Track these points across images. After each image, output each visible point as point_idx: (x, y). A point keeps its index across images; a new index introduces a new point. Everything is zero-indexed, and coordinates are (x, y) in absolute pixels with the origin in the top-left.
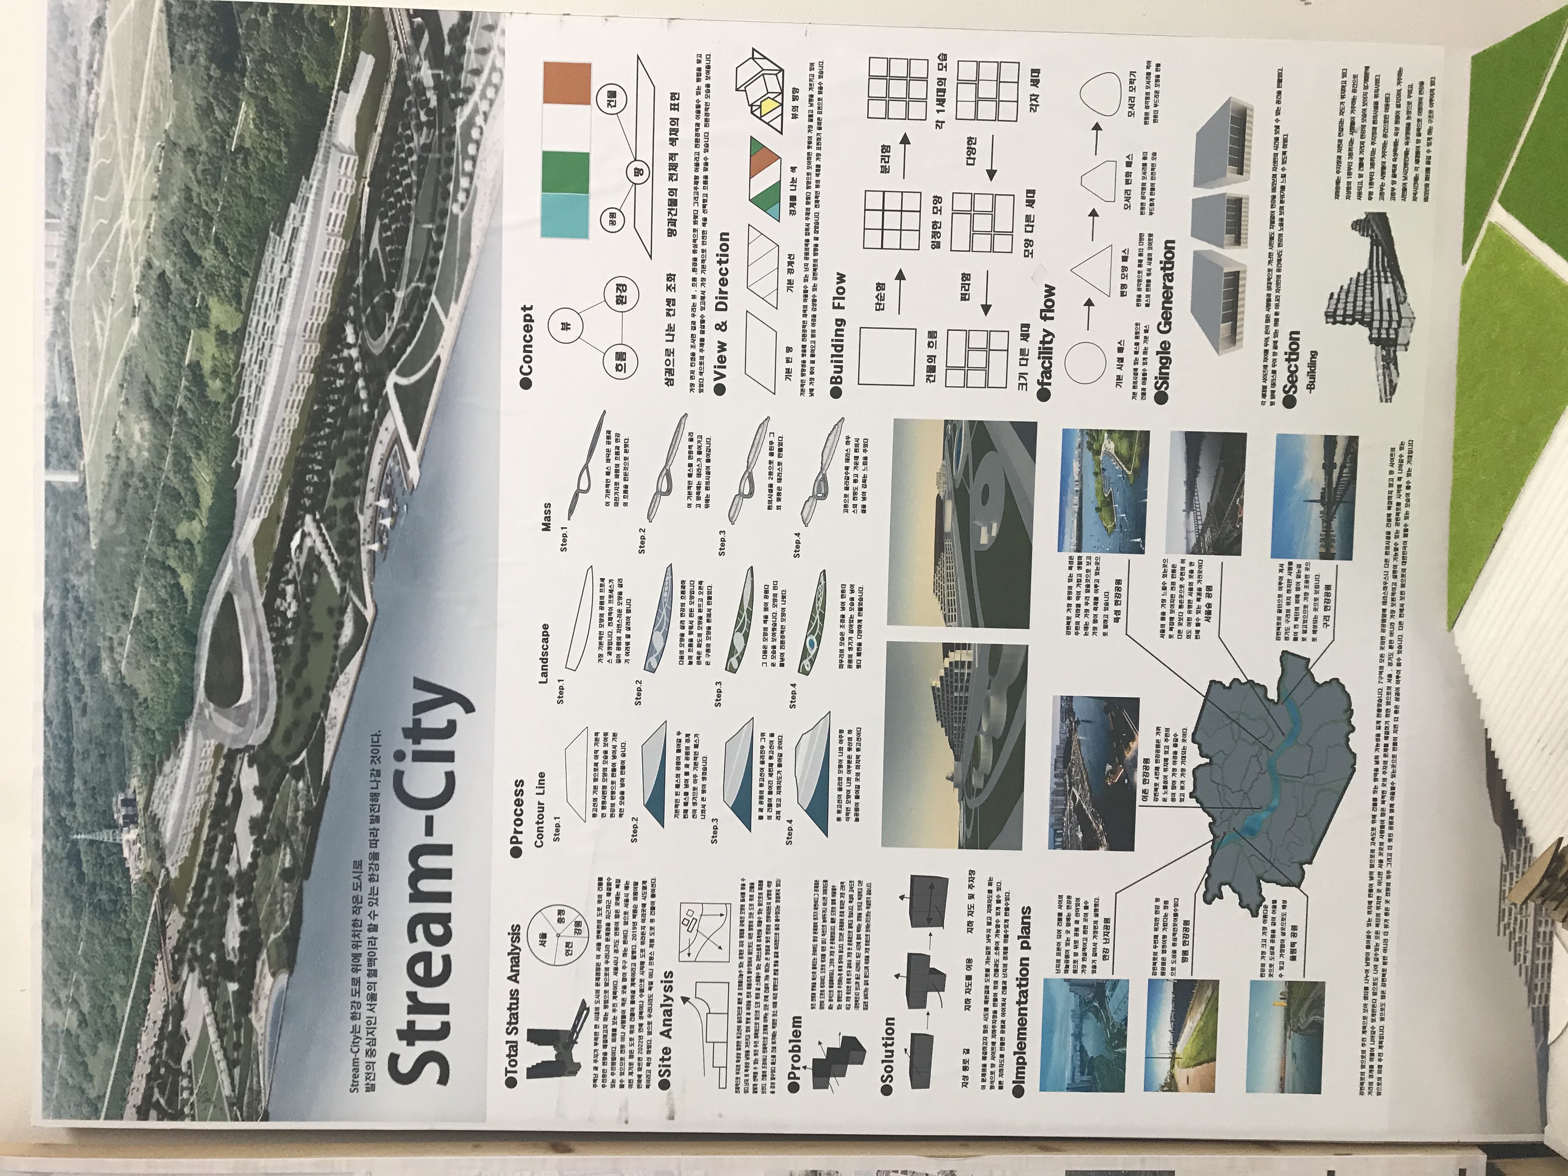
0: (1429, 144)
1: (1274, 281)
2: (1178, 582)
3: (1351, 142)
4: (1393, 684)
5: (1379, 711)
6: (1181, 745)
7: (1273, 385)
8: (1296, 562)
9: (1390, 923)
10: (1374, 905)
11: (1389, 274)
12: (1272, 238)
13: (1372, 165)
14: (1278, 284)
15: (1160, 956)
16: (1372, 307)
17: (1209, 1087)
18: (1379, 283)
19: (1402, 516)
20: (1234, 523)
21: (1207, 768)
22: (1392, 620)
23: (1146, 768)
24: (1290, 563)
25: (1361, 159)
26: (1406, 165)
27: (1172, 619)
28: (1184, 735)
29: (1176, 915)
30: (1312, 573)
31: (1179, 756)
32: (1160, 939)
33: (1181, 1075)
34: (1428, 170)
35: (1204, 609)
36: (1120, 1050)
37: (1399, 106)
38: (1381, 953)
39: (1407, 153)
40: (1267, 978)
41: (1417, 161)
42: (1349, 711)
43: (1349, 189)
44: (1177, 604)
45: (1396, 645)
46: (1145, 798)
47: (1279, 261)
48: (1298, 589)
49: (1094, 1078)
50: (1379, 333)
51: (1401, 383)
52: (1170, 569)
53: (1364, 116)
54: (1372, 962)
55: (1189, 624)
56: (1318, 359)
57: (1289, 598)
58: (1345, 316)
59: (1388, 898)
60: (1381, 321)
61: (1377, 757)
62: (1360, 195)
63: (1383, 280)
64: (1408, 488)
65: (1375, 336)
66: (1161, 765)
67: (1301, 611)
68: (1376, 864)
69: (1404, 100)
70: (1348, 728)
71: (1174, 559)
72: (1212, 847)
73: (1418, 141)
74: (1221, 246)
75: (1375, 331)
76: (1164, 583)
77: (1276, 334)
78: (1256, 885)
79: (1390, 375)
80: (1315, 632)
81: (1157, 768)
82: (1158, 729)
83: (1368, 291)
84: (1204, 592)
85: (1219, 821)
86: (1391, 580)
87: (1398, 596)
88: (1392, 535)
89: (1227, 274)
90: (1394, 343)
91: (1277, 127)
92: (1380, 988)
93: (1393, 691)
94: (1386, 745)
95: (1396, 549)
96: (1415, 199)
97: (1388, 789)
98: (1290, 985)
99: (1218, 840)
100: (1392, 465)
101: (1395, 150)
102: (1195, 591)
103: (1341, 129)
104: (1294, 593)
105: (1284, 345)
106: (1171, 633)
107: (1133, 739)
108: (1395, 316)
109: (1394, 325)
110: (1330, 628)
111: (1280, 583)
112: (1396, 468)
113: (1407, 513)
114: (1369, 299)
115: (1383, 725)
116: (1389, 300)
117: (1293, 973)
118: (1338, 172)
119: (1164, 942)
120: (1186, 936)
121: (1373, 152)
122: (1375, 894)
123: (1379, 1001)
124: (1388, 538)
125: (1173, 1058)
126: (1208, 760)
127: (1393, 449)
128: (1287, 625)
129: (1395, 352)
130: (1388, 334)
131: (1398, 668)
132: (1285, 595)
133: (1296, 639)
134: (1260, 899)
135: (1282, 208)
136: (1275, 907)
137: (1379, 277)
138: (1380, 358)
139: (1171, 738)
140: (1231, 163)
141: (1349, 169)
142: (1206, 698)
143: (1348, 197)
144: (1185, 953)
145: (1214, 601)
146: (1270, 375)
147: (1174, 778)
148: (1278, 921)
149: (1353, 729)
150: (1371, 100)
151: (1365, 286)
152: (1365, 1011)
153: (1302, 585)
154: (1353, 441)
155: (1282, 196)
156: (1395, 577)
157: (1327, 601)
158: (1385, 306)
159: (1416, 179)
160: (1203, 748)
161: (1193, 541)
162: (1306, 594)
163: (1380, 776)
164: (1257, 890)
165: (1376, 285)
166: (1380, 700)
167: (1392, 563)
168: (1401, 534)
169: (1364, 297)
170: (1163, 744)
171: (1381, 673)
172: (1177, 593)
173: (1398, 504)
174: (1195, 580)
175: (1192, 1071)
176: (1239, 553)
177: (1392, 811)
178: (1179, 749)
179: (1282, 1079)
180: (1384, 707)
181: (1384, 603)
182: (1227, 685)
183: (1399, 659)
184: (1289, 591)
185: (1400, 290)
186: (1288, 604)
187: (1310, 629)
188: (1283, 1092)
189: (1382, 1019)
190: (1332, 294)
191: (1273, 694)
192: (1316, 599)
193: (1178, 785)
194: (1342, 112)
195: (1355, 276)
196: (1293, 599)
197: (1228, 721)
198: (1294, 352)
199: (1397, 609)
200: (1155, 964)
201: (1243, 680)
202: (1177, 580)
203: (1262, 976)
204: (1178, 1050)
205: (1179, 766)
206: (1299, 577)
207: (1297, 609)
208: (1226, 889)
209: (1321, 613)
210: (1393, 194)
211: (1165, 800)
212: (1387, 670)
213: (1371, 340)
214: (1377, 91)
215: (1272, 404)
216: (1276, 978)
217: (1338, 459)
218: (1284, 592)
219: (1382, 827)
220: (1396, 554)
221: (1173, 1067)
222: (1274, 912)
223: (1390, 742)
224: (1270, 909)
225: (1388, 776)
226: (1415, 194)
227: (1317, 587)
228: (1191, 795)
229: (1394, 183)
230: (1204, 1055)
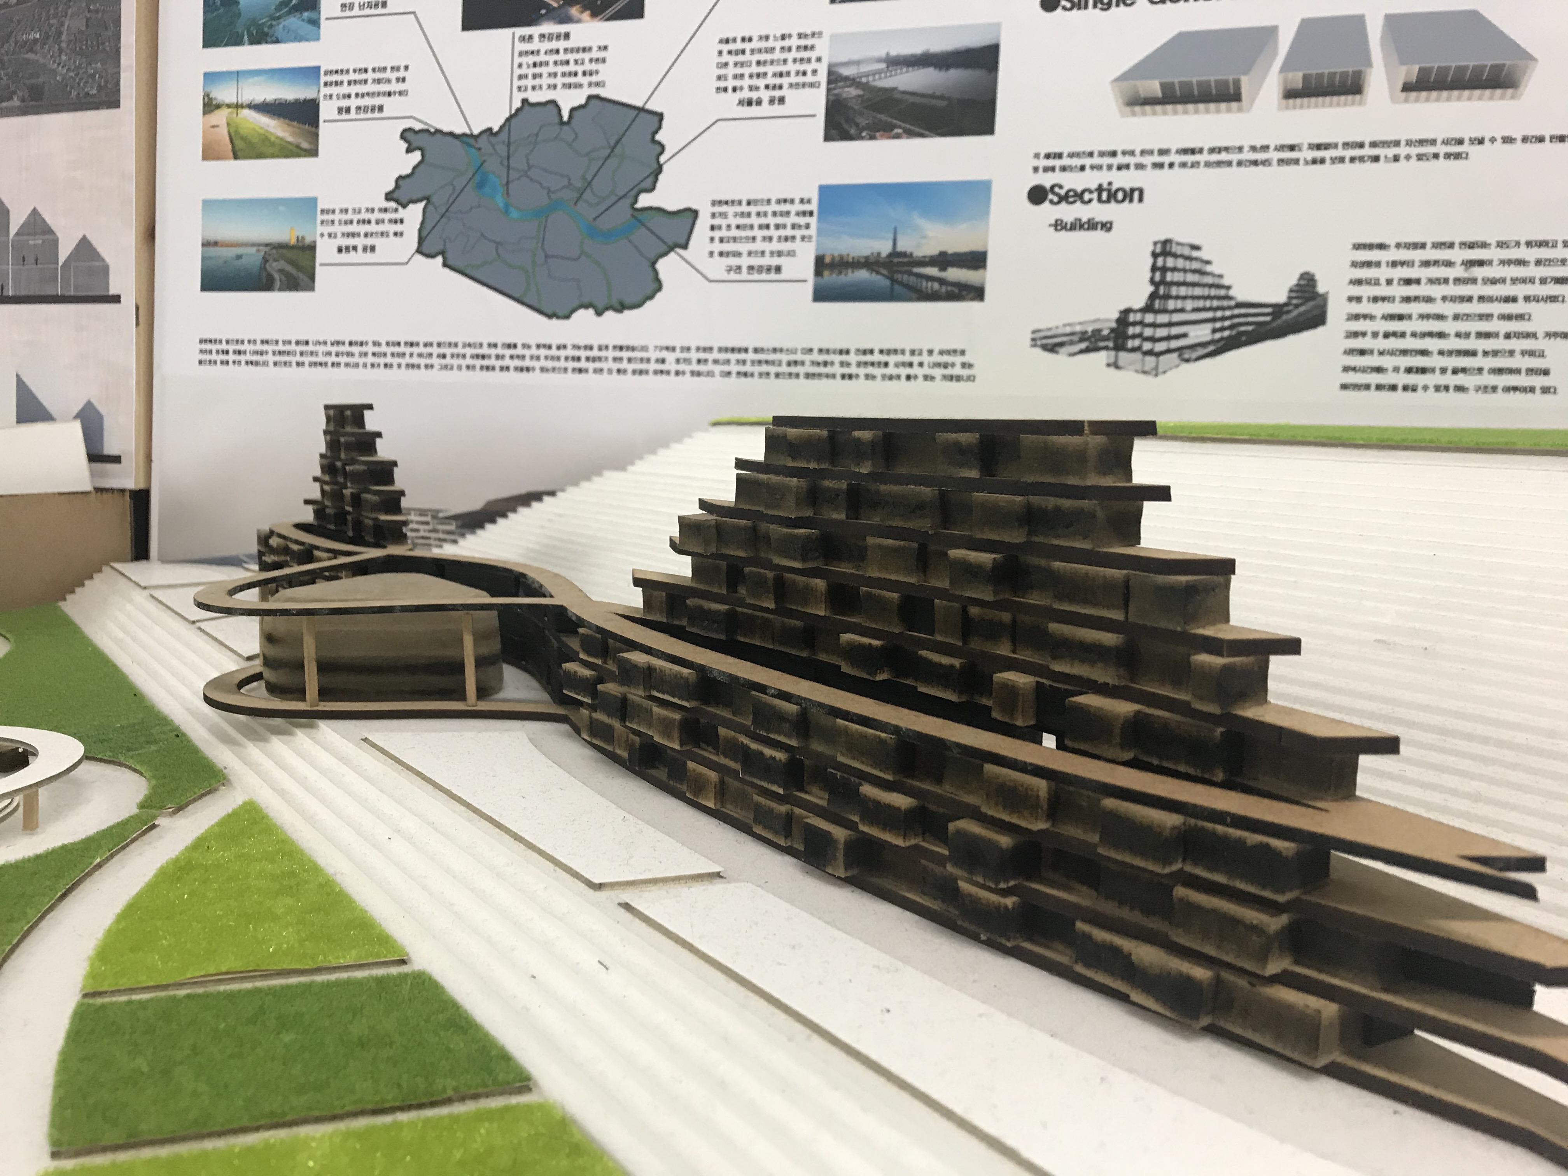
0: (1437, 388)
1: (1224, 156)
2: (790, 56)
3: (1449, 264)
4: (653, 366)
5: (621, 348)
6: (585, 80)
7: (1064, 169)
8: (813, 221)
9: (376, 370)
10: (396, 349)
11: (1226, 333)
12: (1292, 148)
13: (1407, 299)
14: (1219, 164)
15: (345, 78)
16: (1175, 311)
17: (210, 153)
18: (1214, 320)
19: (870, 370)
20: (867, 128)
21: (557, 120)
22: (733, 362)
23: (558, 37)
24: (811, 214)
25: (1418, 281)
26: (1404, 352)
27: (743, 52)
28: (597, 84)
29: (389, 94)
30: (797, 246)
31: (572, 80)
32: (363, 76)
33: (220, 117)
34: (1393, 388)
35: (754, 95)
36: (246, 37)
37: (1508, 336)
38: (343, 360)
39: (1424, 353)
40: (320, 217)
41: (1409, 370)
42: (621, 308)
43: (1368, 264)
44: (762, 57)
45: (702, 368)
46: (523, 39)
47: (1255, 163)
48: (777, 227)
50: (1135, 324)
51: (1061, 359)
52: (809, 42)
53: (1494, 282)
54: (334, 349)
55: (735, 77)
56: (1099, 234)
57: (765, 214)
58: (1164, 270)
59: (403, 366)
60: (1154, 325)
61: (565, 347)
62: (1359, 282)
63: (1218, 325)
64: (908, 377)
65: (1132, 318)
66: (562, 56)
67: (749, 233)
68: (442, 351)
69: (1517, 345)
70: (600, 305)
71: (822, 48)
72: (464, 135)
73: (1443, 371)
74: (1284, 69)
75: (1138, 317)
76: (790, 36)
77: (1140, 167)
78: (419, 196)
79: (1072, 343)
80: (721, 254)
81: (557, 51)
82: (605, 48)
83: (1200, 304)
84: (777, 93)
85: (492, 139)
86: (785, 358)
87: (765, 368)
88: (844, 358)
89: (1237, 84)
90: (1119, 347)
91: (1481, 141)
92: (307, 360)
93: (643, 366)
94: (579, 359)
95: (825, 364)
96: (1346, 369)
97: (527, 363)
98: (312, 248)
99: (472, 141)
100: (941, 353)
101: (1430, 334)
102: (778, 81)
103: (1471, 246)
104: (772, 221)
105: (1123, 180)
106: (725, 53)
107: (594, 15)
108: (1160, 347)
109: (1147, 346)
110: (726, 276)
111: (785, 201)
112: (937, 358)
113: (873, 377)
114: (1189, 305)
115: (603, 354)
116: (1185, 335)
117: (325, 251)
118: (1398, 246)
119: (360, 82)
120: (366, 109)
121: (1429, 300)
122: (408, 350)
123: (293, 359)
124: (841, 352)
125: (238, 106)
126: (565, 118)
127: (963, 353)
128: (730, 214)
129: (1106, 348)
130: (1134, 337)
131: (673, 373)
132: (770, 209)
133: (713, 228)
134: (404, 201)
135: (1342, 160)
136: (396, 222)
137: (1223, 319)
138: (1097, 326)
139: (594, 67)
140: (1424, 73)
141: (1403, 263)
142: (641, 110)
143: (1354, 264)
144: (348, 110)
145: (766, 109)
146: (1076, 162)
147: (545, 75)
148: (381, 228)
149: (599, 313)
150: (1520, 291)
151: (1211, 298)
152: (284, 342)
153: (782, 233)
154: (977, 293)
155: (1361, 159)
156: (789, 364)
157: (760, 269)
158: (1175, 331)
159: (1379, 370)
160: (581, 111)
161: (846, 72)
162: (770, 239)
163: (543, 352)
164: (414, 198)
165: (1209, 315)
166: (633, 349)
167: (807, 358)
168: (846, 370)
169: (1193, 298)
170: (587, 56)
171: (667, 348)
172: (777, 55)
173: (886, 364)
174: (793, 79)
175: (224, 131)
176: (828, 138)
177: (502, 369)
178: (580, 79)
179: (216, 244)
180: (625, 354)
181: (756, 351)
182: (658, 137)
183: (684, 373)
184: (775, 214)
185: (1201, 351)
186: (758, 214)
187: (726, 247)
188: (203, 245)
189: (275, 364)
190: (1196, 248)
191: (645, 200)
192: (763, 253)
193: (537, 82)
194: (1501, 245)
195: (1226, 282)
196: (763, 221)
197: (612, 142)
198: (1112, 196)
199: (748, 368)
200: (337, 72)
201: (662, 159)
202: (794, 54)
203: (322, 211)
204: (246, 112)
205: (560, 81)
206: (794, 226)
207: (751, 227)
208: (417, 156)
209: (745, 262)
210: (1355, 334)
211: (520, 66)
212: (670, 357)
213: (1127, 312)
214: (1537, 299)
215: (1036, 169)
216: (320, 229)
217: (954, 274)
218: (774, 207)
219: (483, 357)
220: (818, 364)
221: (229, 106)
222: (390, 221)
223: (583, 364)
224: (394, 216)
225: (543, 363)
226: (1354, 369)
227: (780, 254)
228: (525, 101)
229: (1375, 335)
230: (240, 144)
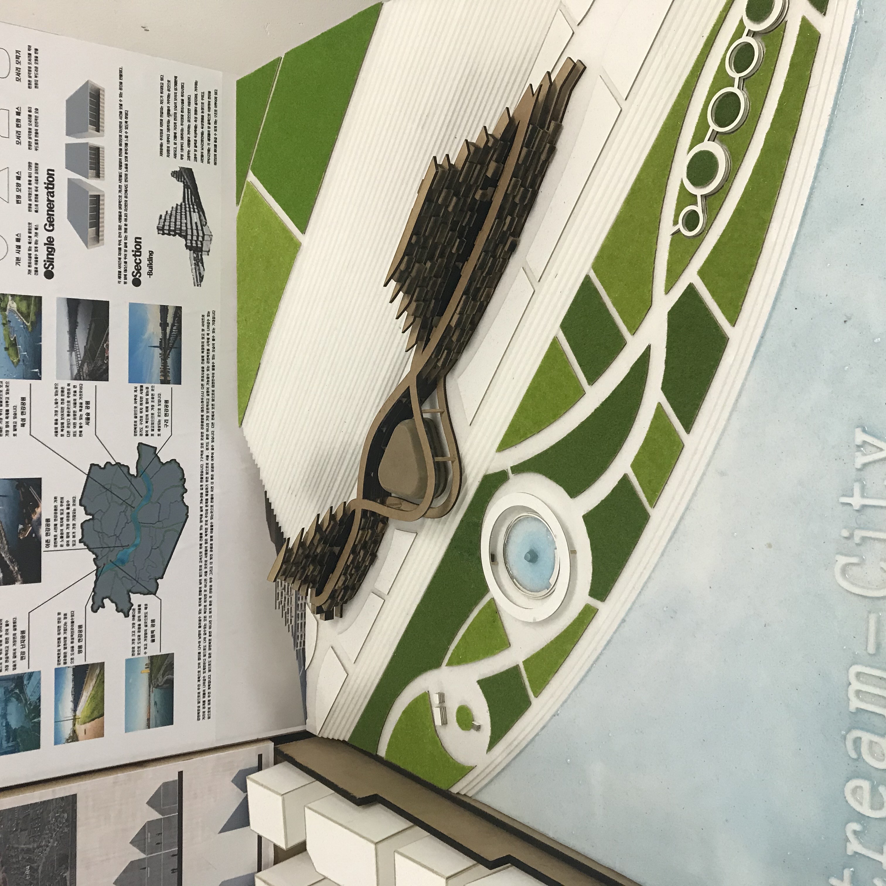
0: (216, 130)
1: (123, 203)
2: (66, 399)
3: (169, 122)
4: (210, 462)
5: (202, 478)
6: (72, 508)
7: (126, 271)
8: (145, 386)
9: (213, 610)
10: (203, 600)
11: (195, 207)
12: (120, 176)
13: (182, 138)
14: (126, 205)
15: (63, 651)
16: (186, 226)
17: (100, 733)
18: (190, 211)
19: (210, 357)
20: (103, 360)
21: (91, 522)
22: (207, 422)
23: (48, 525)
24: (142, 386)
25: (175, 133)
26: (202, 141)
27: (62, 423)
28: (74, 501)
29: (73, 622)
30: (156, 393)
31: (71, 515)
32: (62, 640)
33: (80, 729)
34: (215, 146)
35: (84, 417)
36: (36, 720)
37: (196, 104)
38: (208, 630)
39: (202, 134)
40: (136, 656)
41: (209, 140)
42: (183, 480)
43: (168, 151)
44: (66, 413)
45: (210, 437)
46: (48, 546)
47: (126, 191)
48: (147, 403)
49: (18, 743)
50: (191, 243)
51: (206, 274)
52: (60, 390)
53: (176, 107)
54: (202, 636)
55: (75, 427)
56: (154, 256)
57: (141, 409)
58: (169, 230)
59: (211, 595)
60: (192, 235)
61: (201, 507)
62: (175, 155)
63: (192, 210)
64: (214, 340)
65: (189, 244)
66: (58, 522)
67: (150, 416)
68: (203, 574)
69: (199, 101)
70: (182, 490)
71: (63, 384)
72: (96, 575)
73: (209, 127)
74: (87, 177)
75: (189, 241)
76: (56, 400)
77: (126, 238)
78: (127, 596)
79: (199, 269)
80: (159, 430)
81: (56, 525)
82: (55, 498)
83: (183, 216)
84: (84, 405)
85: (99, 558)
86: (206, 397)
87: (210, 407)
88: (205, 369)
89: (92, 196)
90: (201, 249)
91: (121, 105)
92: (208, 652)
93: (210, 466)
94: (207, 500)
95: (208, 378)
96: (209, 163)
97: (209, 527)
98: (152, 658)
99: (100, 569)
100: (203, 325)
101: (195, 131)
102: (78, 405)
103: (162, 113)
104: (145, 405)
105: (131, 246)
106: (62, 433)
107: (38, 506)
108: (201, 233)
109: (200, 239)
110: (169, 427)
111: (135, 399)
112: (205, 327)
113: (213, 356)
114: (184, 221)
115: (204, 487)
116: (196, 223)
117: (154, 650)
118: (161, 139)
119: (65, 641)
120: (80, 636)
121: (182, 130)
122: (203, 593)
123: (208, 660)
124: (203, 371)
125: (75, 719)
126: (91, 517)
127: (203, 316)
128: (141, 426)
129: (201, 255)
130: (197, 244)
131: (213, 451)
132: (139, 407)
133: (147, 435)
134: (130, 605)
135: (126, 157)
136: (140, 609)
137: (189, 208)
138: (193, 258)
139: (65, 503)
140: (92, 123)
141: (168, 138)
142: (88, 475)
143: (168, 156)
144: (80, 647)
145: (91, 411)
146: (123, 265)
147: (68, 531)
148: (142, 618)
149: (186, 491)
150: (179, 98)
151: (181, 212)
152: (199, 667)
153: (150, 401)
154: (178, 309)
155: (126, 150)
156: (208, 395)
157: (166, 410)
158: (194, 227)
159: (209, 150)
160: (88, 509)
161: (75, 372)
162: (153, 406)
163: (204, 519)
164: (128, 599)
165: (188, 213)
166: (202, 472)
167: (206, 386)
168: (211, 368)
169: (181, 219)
170: (59, 508)
171: (202, 455)
172: (65, 406)
173: (208, 350)
174: (78, 397)
175: (88, 725)
176: (107, 380)
177: (211, 540)
178: (71, 511)
179: (148, 720)
180: (205, 476)
181: (202, 411)
182: (103, 466)
183: (212, 446)
184: (141, 404)
185: (203, 218)
186: (141, 412)
187: (156, 428)
188: (149, 728)
189: (210, 671)
190: (161, 216)
191: (133, 471)
192: (159, 409)
193: (71, 535)
194: (162, 102)
195: (175, 206)
196: (144, 410)
197: (105, 490)
198: (138, 250)
199: (210, 414)
200: (59, 657)
201: (113, 463)
202: (65, 398)
203: (133, 655)
204: (78, 713)
205: (71, 522)
206: (147, 395)
207: (147, 415)
208: (107, 601)
209: (163, 418)
210: (195, 158)
211: (62, 546)
212: (206, 453)
213: (186, 245)
214: (183, 93)
215: (125, 283)
216: (142, 655)
217: (170, 320)
218: (138, 405)
219: (206, 551)
220: (208, 381)
221: (74, 725)
222: (139, 612)
223: (209, 497)
224: (137, 611)
225: (209, 518)
226: (209, 159)
227: (160, 401)
228: (80, 541)
229: (195, 151)
230: (96, 714)
